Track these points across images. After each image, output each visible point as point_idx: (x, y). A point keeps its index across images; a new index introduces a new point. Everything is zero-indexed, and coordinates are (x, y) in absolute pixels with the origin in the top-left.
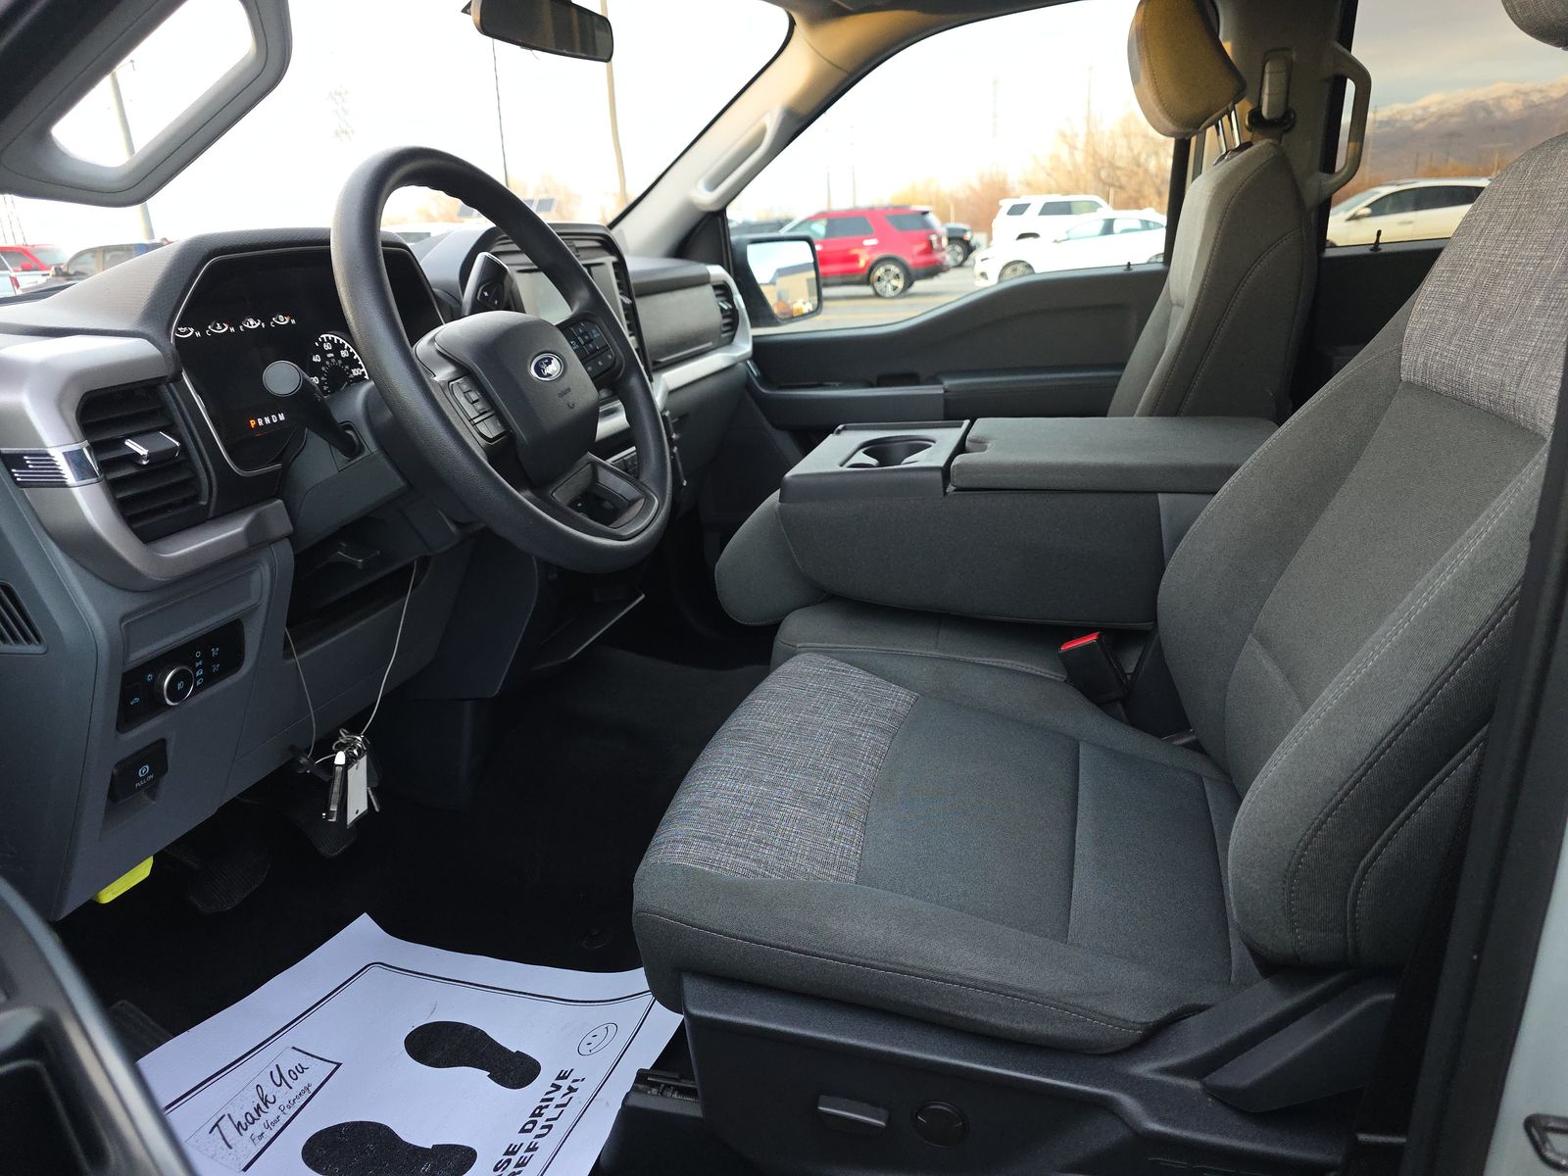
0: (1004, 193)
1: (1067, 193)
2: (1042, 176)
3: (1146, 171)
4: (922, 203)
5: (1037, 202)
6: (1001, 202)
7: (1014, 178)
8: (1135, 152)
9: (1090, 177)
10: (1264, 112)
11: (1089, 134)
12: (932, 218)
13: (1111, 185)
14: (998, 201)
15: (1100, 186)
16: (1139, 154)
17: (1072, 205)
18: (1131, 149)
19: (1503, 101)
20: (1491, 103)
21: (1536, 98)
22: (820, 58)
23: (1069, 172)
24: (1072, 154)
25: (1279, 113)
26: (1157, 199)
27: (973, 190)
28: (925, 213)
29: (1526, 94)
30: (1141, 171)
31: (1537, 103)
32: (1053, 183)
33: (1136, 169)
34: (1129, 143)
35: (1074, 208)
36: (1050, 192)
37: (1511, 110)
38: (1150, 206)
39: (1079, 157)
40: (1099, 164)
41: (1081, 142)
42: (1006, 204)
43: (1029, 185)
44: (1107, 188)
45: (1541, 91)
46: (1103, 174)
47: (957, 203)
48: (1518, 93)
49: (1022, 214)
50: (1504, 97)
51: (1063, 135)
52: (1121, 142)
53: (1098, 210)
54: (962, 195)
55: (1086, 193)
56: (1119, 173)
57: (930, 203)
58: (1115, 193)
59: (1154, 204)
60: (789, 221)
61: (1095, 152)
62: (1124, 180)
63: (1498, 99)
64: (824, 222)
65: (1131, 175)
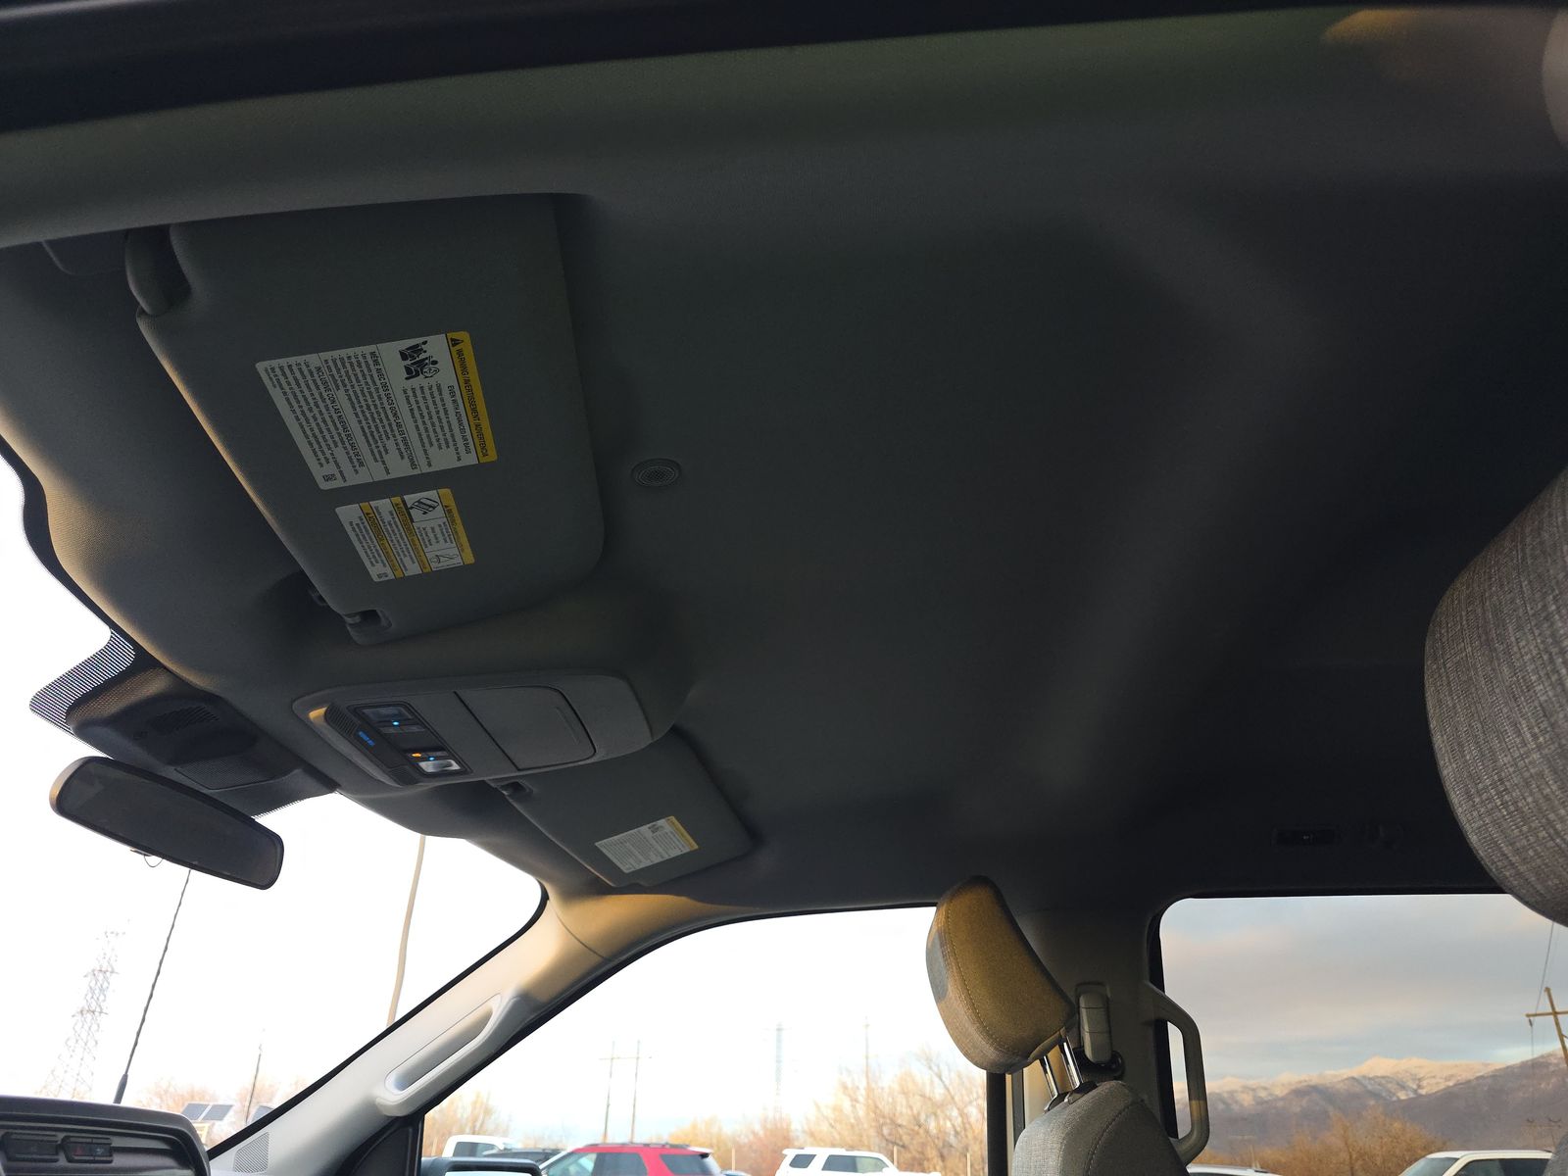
0: (788, 1142)
1: (852, 1148)
2: (825, 1127)
3: (927, 1132)
4: (701, 1146)
5: (822, 1154)
6: (785, 1152)
7: (797, 1126)
8: (915, 1112)
9: (872, 1132)
10: (1088, 1053)
11: (869, 1090)
12: (710, 1161)
13: (894, 1143)
14: (782, 1150)
15: (884, 1144)
16: (919, 1114)
17: (858, 1159)
18: (911, 1108)
19: (1235, 1094)
20: (1225, 1095)
21: (1263, 1094)
22: (570, 936)
23: (852, 1126)
24: (854, 1106)
25: (1105, 1057)
26: (940, 1163)
27: (754, 1134)
28: (704, 1156)
29: (1254, 1090)
30: (921, 1131)
31: (1266, 1099)
32: (837, 1137)
33: (917, 1128)
34: (908, 1101)
35: (859, 1166)
36: (833, 1145)
37: (1246, 1104)
38: (935, 1170)
39: (861, 1113)
40: (881, 1121)
41: (861, 1096)
42: (790, 1154)
43: (812, 1134)
44: (891, 1145)
45: (1265, 1089)
46: (886, 1131)
47: (739, 1148)
48: (1246, 1089)
49: (807, 1167)
50: (1236, 1091)
51: (845, 1087)
52: (901, 1100)
53: (884, 1170)
54: (744, 1140)
55: (870, 1150)
56: (900, 1130)
57: (711, 1146)
58: (898, 1151)
59: (938, 1168)
60: (555, 1152)
61: (876, 1107)
62: (906, 1139)
63: (1232, 1093)
64: (593, 1156)
65: (914, 1134)
